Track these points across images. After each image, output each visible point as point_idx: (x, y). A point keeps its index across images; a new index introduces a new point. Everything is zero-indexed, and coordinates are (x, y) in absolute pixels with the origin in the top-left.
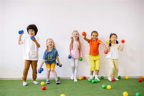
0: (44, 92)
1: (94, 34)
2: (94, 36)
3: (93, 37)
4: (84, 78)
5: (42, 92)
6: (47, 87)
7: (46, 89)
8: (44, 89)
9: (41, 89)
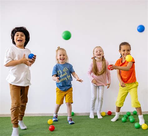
0: (52, 134)
1: (123, 47)
2: (124, 51)
3: (123, 53)
4: (108, 114)
5: (50, 134)
6: (56, 126)
7: (55, 129)
8: (52, 129)
9: (48, 129)
